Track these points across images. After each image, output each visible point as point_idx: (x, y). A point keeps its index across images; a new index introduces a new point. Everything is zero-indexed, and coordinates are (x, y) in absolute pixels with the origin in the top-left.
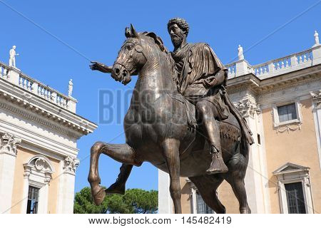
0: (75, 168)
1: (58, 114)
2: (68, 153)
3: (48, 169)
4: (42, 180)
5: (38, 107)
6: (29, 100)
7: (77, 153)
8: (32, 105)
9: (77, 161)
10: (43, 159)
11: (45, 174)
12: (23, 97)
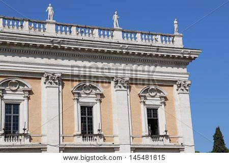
0: (187, 88)
1: (157, 52)
2: (178, 78)
3: (162, 94)
4: (158, 103)
5: (136, 52)
6: (127, 49)
7: (188, 76)
8: (131, 52)
9: (189, 82)
10: (153, 87)
11: (160, 97)
12: (120, 48)
